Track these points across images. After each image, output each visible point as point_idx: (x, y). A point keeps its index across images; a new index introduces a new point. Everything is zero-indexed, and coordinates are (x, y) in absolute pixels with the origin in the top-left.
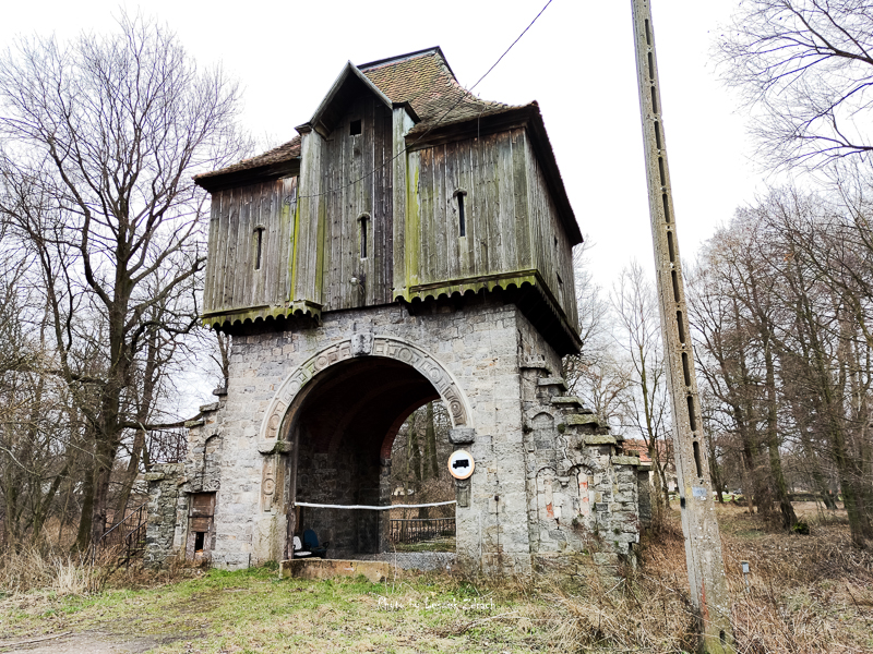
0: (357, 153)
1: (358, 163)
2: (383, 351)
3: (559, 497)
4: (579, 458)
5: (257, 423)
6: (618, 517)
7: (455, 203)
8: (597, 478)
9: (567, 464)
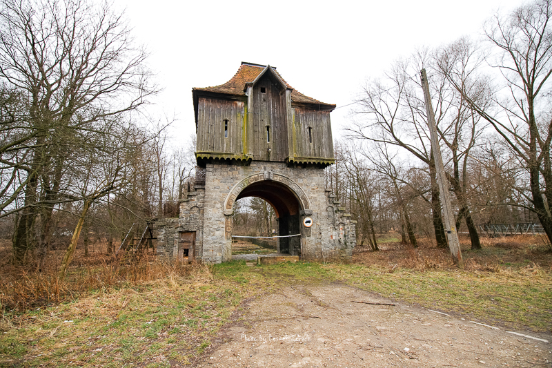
0: (264, 100)
1: (265, 104)
2: (277, 179)
3: (334, 233)
4: (341, 221)
5: (222, 203)
6: (351, 238)
7: (308, 130)
8: (346, 227)
9: (338, 222)
